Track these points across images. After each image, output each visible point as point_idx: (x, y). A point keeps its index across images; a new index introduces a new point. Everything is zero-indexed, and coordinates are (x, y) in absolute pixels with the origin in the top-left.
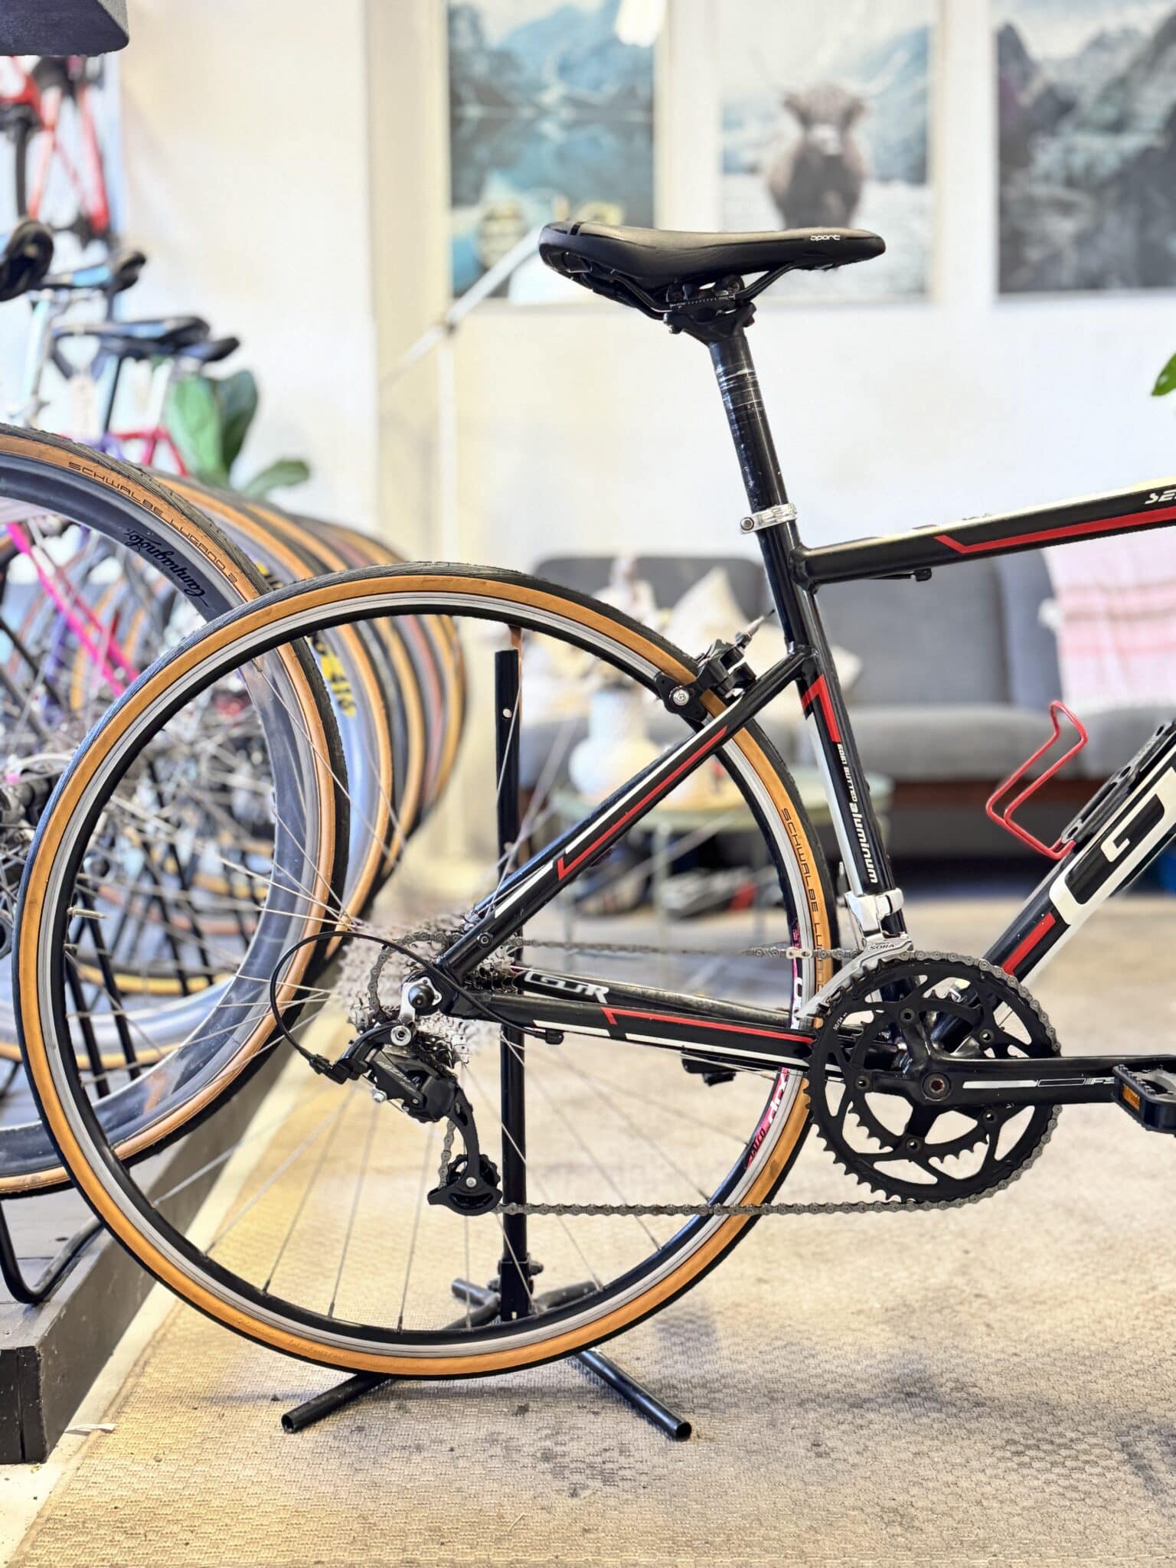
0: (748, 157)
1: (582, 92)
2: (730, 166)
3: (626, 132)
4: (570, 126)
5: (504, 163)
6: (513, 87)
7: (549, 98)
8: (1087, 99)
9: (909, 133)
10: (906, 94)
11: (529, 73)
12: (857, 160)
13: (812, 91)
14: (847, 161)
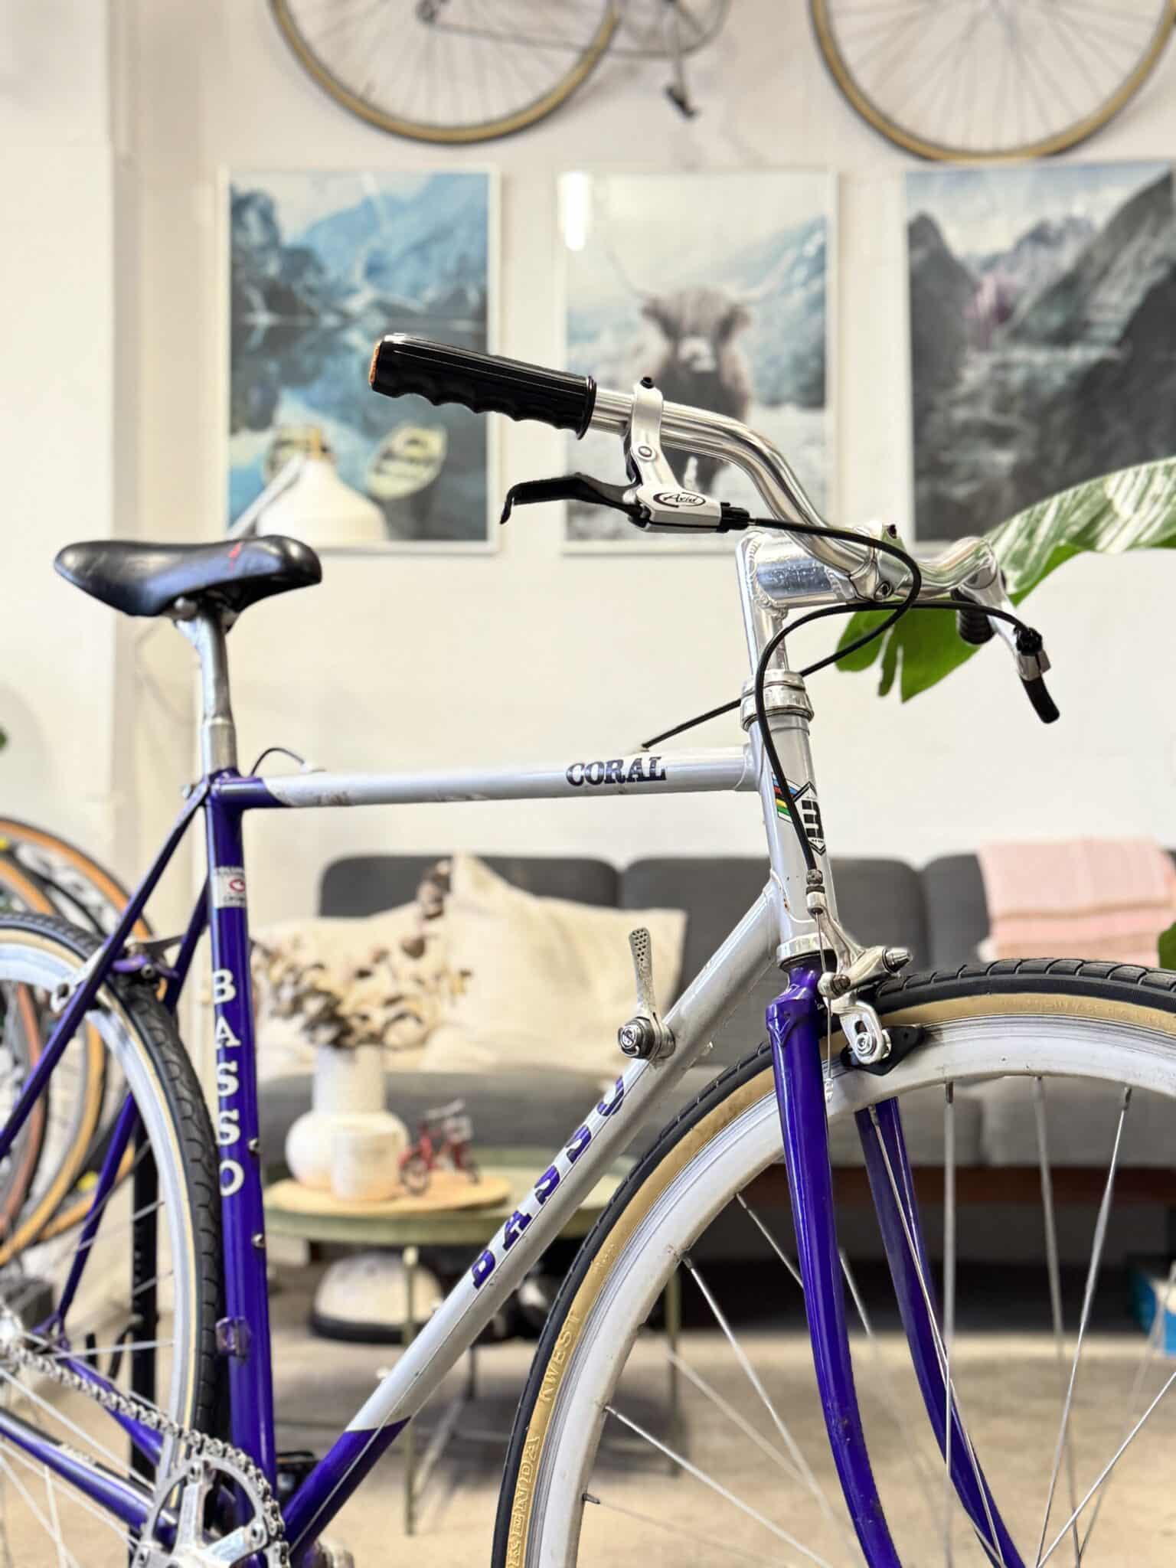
1: (397, 296)
5: (298, 378)
6: (311, 291)
7: (356, 304)
8: (1025, 305)
9: (803, 347)
10: (798, 297)
11: (332, 273)
12: (736, 379)
13: (681, 296)
14: (727, 379)
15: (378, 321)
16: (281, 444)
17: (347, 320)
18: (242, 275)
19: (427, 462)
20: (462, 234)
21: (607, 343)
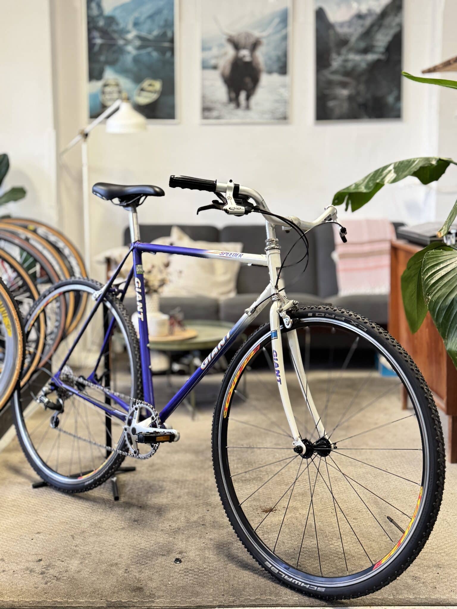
0: (213, 62)
1: (144, 34)
2: (205, 66)
3: (162, 51)
4: (139, 48)
5: (112, 63)
6: (115, 31)
7: (130, 36)
8: (353, 39)
9: (280, 53)
10: (278, 36)
11: (122, 26)
12: (258, 64)
13: (239, 35)
14: (254, 64)
15: (138, 43)
16: (106, 85)
17: (128, 42)
18: (91, 25)
19: (155, 92)
20: (165, 12)
21: (215, 51)
